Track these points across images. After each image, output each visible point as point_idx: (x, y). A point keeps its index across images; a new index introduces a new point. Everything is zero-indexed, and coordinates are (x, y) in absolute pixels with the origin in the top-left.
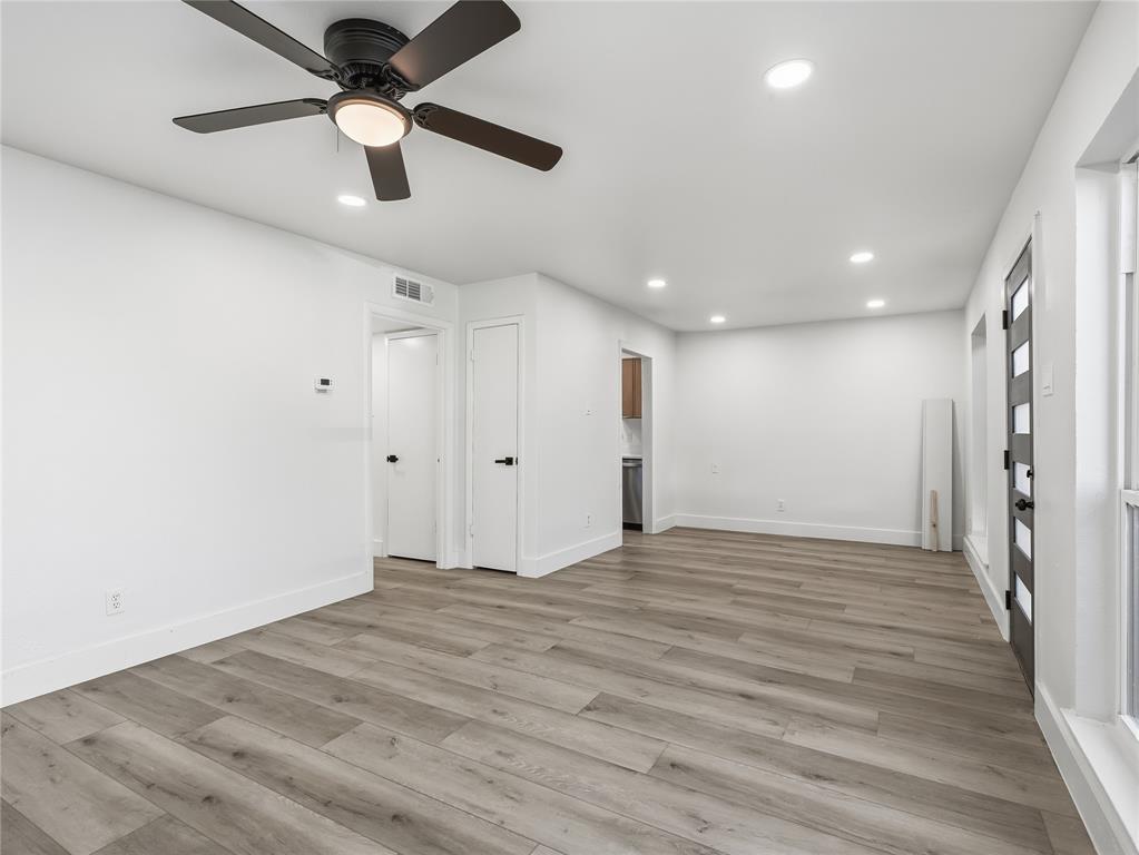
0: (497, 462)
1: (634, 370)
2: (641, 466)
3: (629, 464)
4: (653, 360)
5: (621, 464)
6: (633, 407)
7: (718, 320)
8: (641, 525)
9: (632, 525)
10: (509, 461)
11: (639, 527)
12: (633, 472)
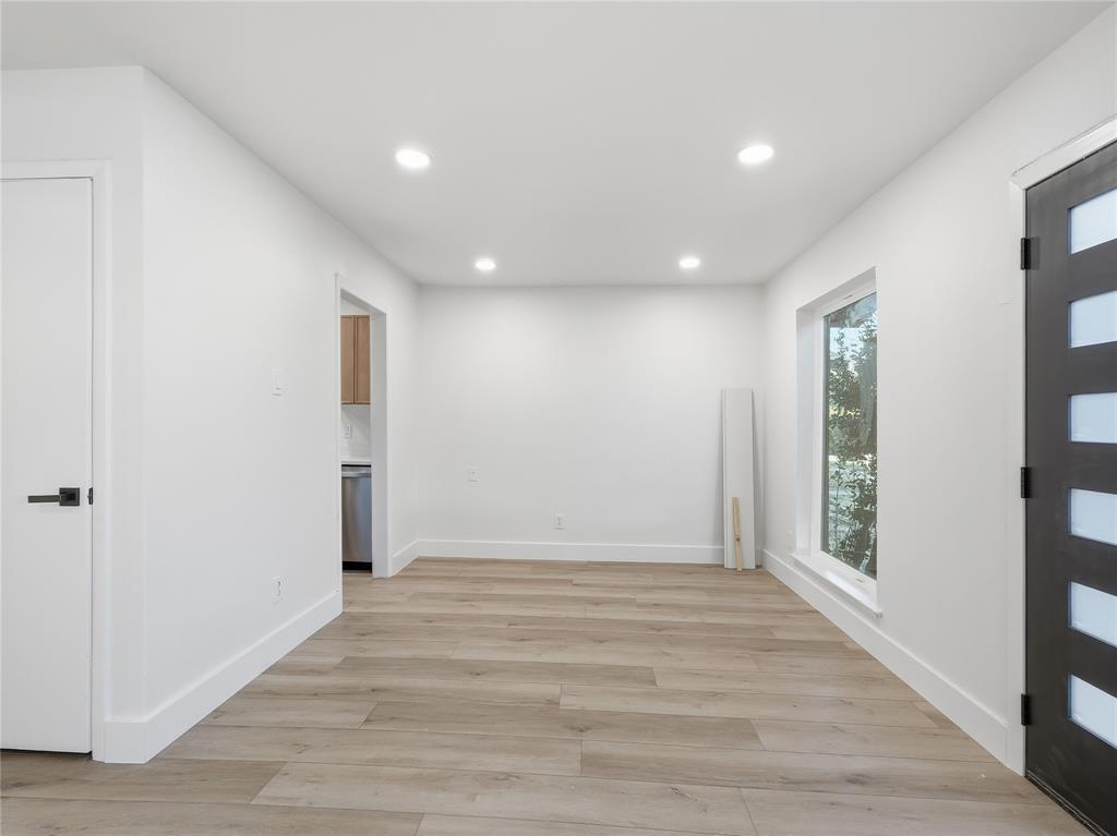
0: (32, 499)
1: (359, 334)
2: (368, 476)
3: (350, 473)
4: (389, 317)
5: (339, 474)
6: (357, 387)
7: (485, 265)
8: (370, 564)
9: (356, 566)
10: (69, 497)
11: (366, 567)
12: (356, 485)
